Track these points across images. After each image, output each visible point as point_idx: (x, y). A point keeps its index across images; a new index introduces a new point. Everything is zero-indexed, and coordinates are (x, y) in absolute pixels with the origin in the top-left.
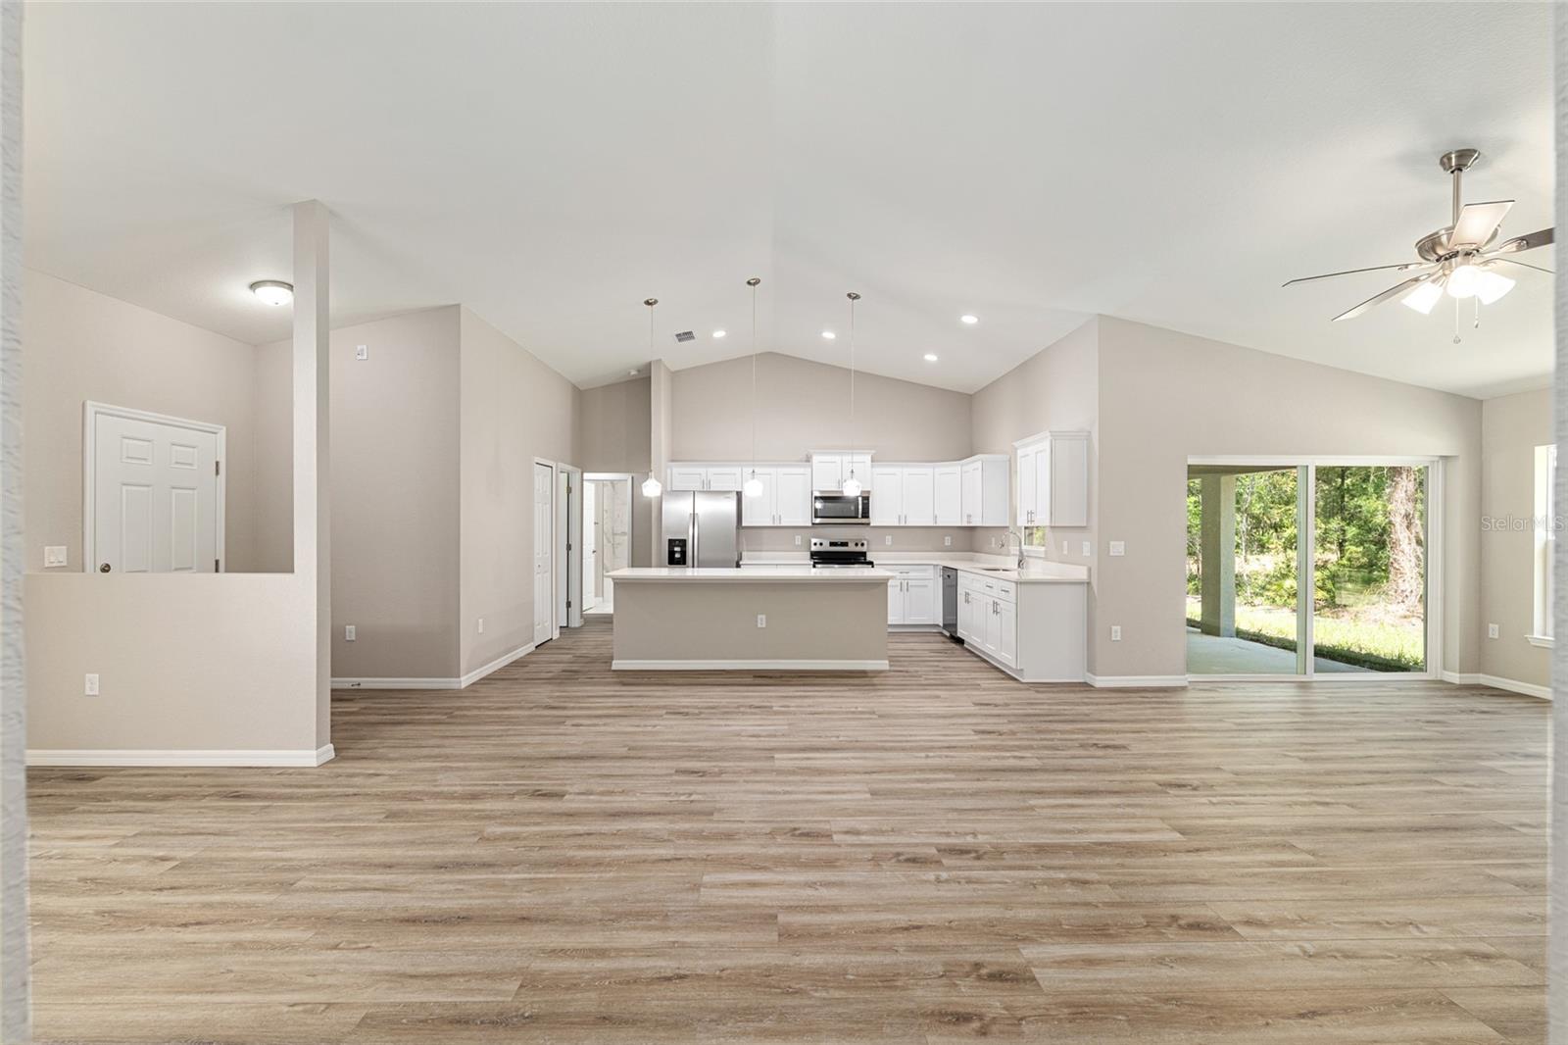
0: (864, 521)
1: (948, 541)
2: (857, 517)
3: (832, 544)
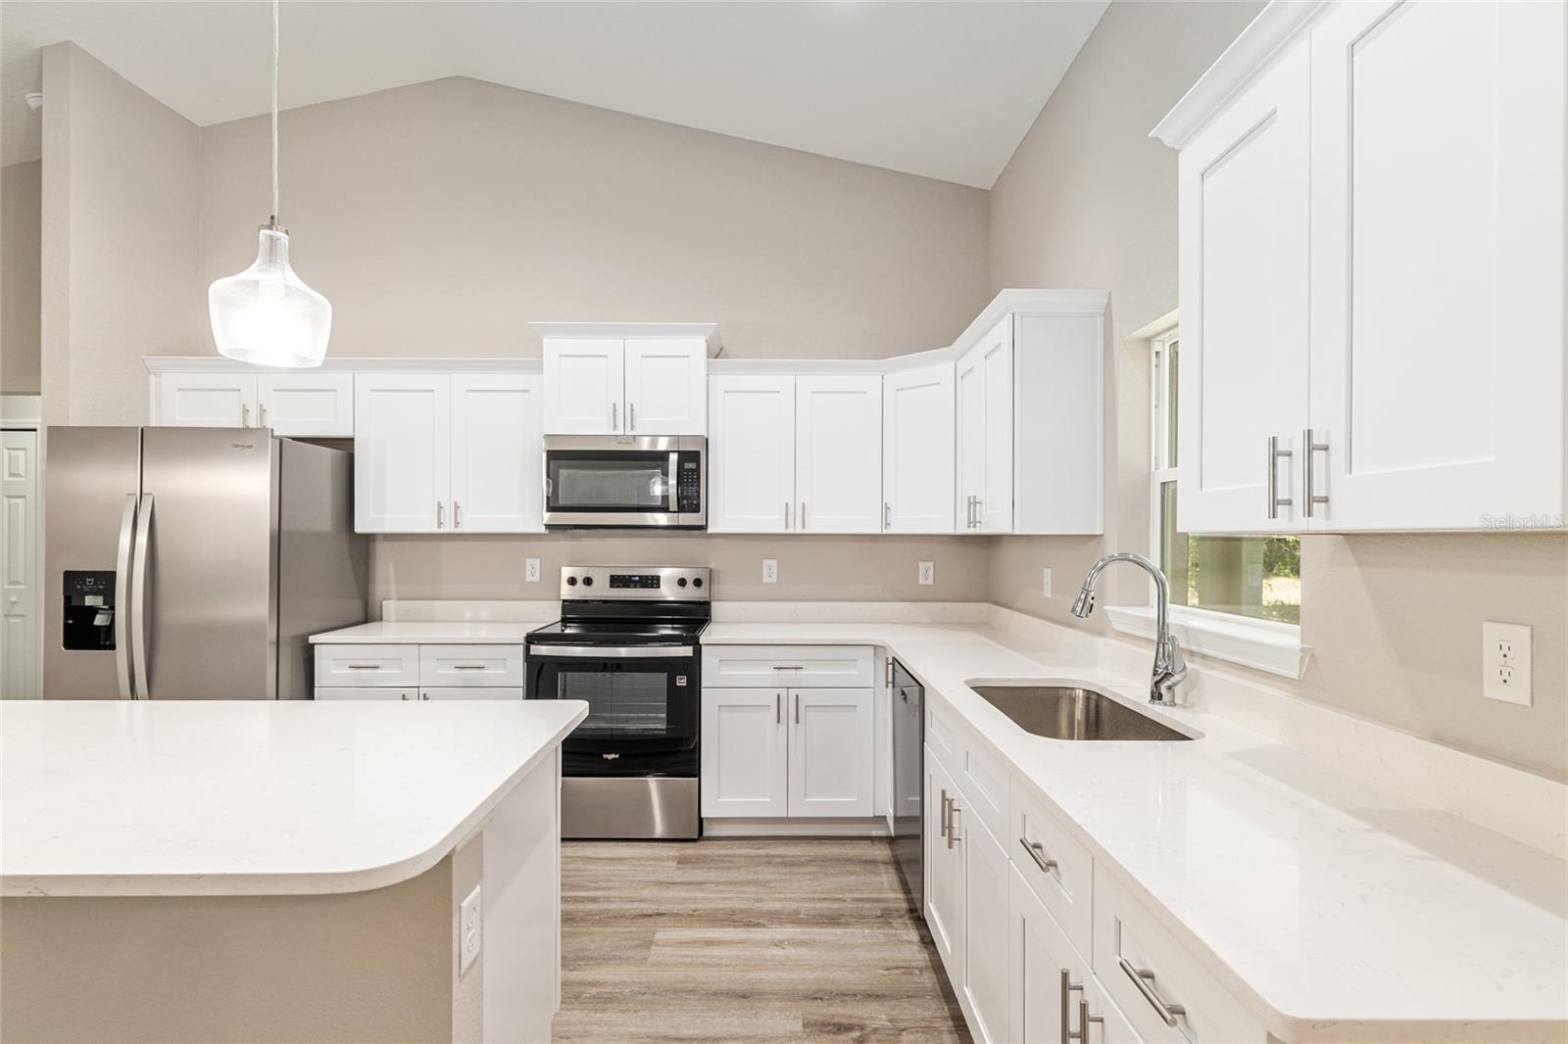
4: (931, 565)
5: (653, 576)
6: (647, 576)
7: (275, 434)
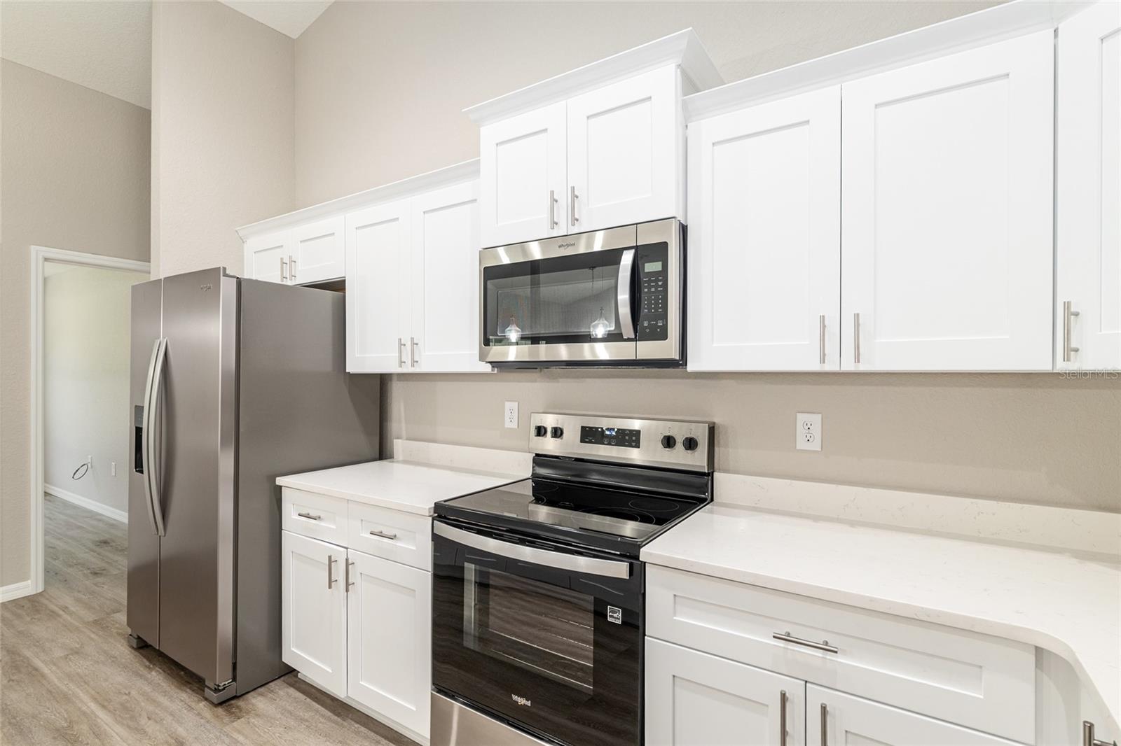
0: (648, 349)
3: (589, 435)
7: (227, 272)
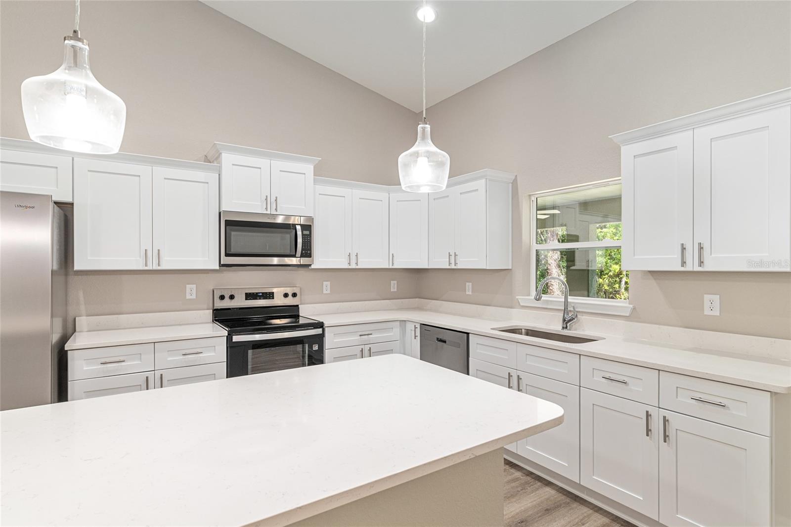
0: (304, 261)
1: (394, 286)
2: (294, 256)
3: (250, 296)
4: (396, 282)
5: (269, 293)
6: (267, 293)
